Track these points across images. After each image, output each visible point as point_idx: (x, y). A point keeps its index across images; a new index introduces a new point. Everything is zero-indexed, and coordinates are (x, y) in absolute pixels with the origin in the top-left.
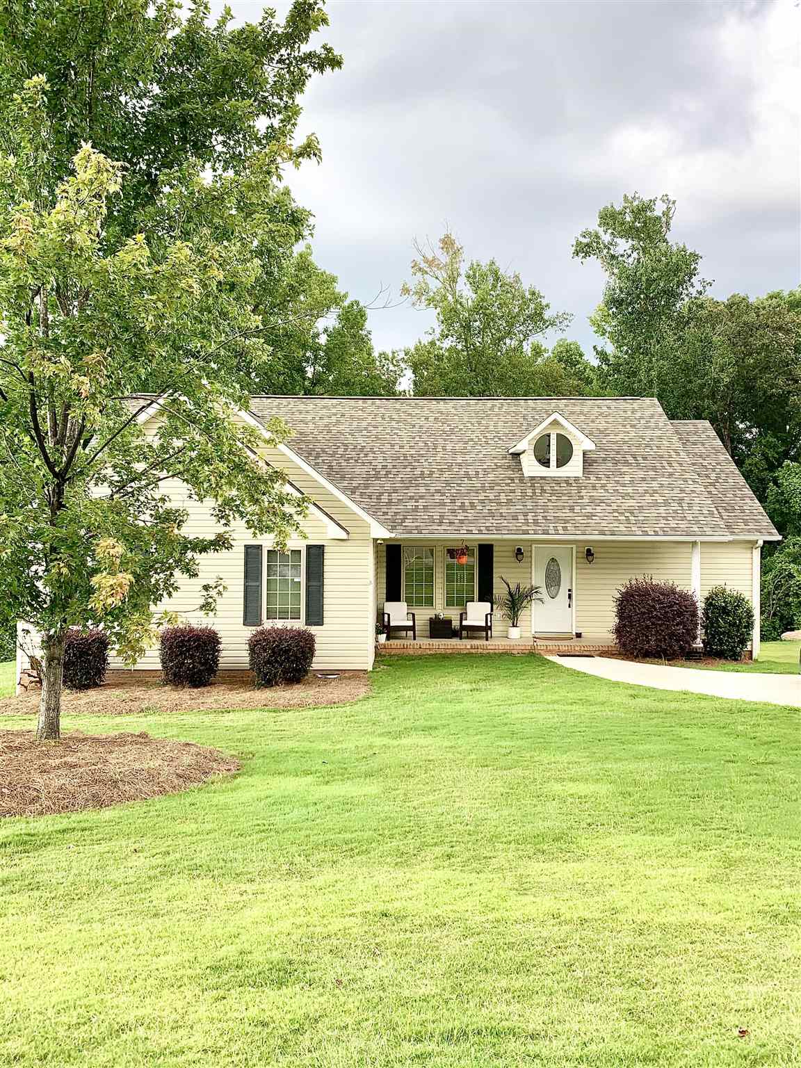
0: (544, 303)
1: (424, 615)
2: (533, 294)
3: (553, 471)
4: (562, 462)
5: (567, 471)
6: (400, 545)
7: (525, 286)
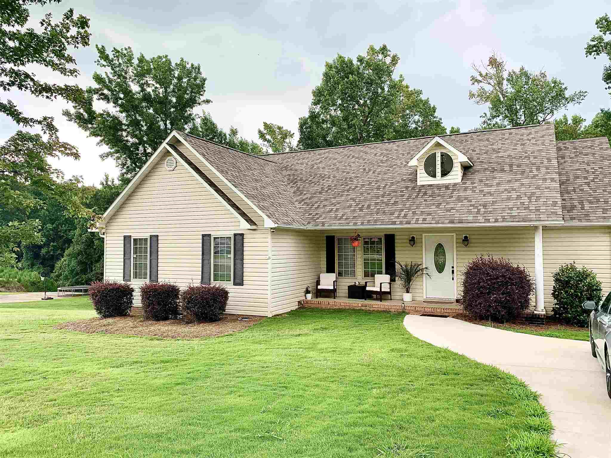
0: (563, 87)
1: (347, 282)
2: (555, 82)
3: (439, 180)
4: (444, 173)
5: (449, 180)
6: (334, 236)
7: (549, 79)
